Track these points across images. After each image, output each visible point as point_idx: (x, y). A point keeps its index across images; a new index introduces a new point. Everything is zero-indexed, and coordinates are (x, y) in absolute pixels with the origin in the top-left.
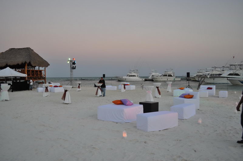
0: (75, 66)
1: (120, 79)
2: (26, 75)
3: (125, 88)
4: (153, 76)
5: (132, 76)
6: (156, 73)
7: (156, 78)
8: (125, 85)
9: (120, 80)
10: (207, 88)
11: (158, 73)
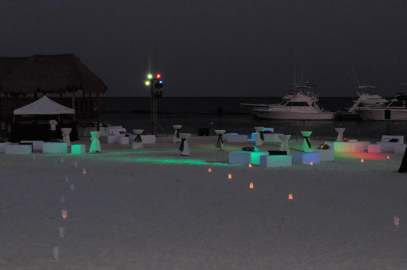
0: (162, 92)
1: (261, 112)
2: (74, 110)
3: (262, 137)
4: (363, 106)
5: (296, 104)
6: (371, 97)
7: (370, 112)
8: (262, 133)
9: (259, 115)
10: (389, 140)
11: (376, 96)
